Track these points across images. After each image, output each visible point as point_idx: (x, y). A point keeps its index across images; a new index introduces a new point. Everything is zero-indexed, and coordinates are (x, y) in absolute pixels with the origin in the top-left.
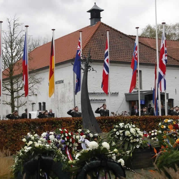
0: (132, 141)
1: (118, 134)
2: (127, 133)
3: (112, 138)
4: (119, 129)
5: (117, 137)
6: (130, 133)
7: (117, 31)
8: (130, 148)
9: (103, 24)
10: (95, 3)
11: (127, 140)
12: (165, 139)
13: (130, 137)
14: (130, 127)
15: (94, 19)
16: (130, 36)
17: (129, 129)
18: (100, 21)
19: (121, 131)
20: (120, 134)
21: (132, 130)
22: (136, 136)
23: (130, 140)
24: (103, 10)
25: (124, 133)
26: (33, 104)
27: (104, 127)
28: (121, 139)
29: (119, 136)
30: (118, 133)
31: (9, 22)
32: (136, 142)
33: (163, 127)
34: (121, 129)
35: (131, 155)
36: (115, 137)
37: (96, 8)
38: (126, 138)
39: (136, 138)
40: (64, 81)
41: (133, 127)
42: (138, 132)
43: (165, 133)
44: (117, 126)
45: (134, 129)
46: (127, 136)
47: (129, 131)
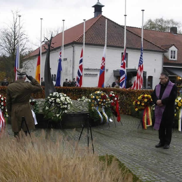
0: (61, 107)
1: (51, 101)
2: (58, 100)
3: (46, 103)
4: (51, 97)
5: (50, 103)
6: (60, 100)
7: (113, 22)
8: (60, 112)
9: (103, 16)
11: (58, 106)
12: (93, 107)
13: (60, 104)
14: (61, 95)
15: (96, 13)
17: (59, 97)
18: (101, 14)
19: (52, 99)
20: (52, 101)
21: (62, 98)
22: (65, 103)
23: (60, 106)
25: (55, 100)
27: (75, 95)
28: (53, 105)
29: (52, 102)
31: (13, 14)
32: (65, 108)
33: (92, 97)
34: (53, 97)
35: (60, 117)
36: (48, 103)
37: (99, 4)
38: (57, 104)
39: (65, 104)
41: (64, 96)
42: (67, 100)
43: (93, 102)
44: (51, 94)
45: (64, 98)
46: (58, 103)
47: (60, 99)
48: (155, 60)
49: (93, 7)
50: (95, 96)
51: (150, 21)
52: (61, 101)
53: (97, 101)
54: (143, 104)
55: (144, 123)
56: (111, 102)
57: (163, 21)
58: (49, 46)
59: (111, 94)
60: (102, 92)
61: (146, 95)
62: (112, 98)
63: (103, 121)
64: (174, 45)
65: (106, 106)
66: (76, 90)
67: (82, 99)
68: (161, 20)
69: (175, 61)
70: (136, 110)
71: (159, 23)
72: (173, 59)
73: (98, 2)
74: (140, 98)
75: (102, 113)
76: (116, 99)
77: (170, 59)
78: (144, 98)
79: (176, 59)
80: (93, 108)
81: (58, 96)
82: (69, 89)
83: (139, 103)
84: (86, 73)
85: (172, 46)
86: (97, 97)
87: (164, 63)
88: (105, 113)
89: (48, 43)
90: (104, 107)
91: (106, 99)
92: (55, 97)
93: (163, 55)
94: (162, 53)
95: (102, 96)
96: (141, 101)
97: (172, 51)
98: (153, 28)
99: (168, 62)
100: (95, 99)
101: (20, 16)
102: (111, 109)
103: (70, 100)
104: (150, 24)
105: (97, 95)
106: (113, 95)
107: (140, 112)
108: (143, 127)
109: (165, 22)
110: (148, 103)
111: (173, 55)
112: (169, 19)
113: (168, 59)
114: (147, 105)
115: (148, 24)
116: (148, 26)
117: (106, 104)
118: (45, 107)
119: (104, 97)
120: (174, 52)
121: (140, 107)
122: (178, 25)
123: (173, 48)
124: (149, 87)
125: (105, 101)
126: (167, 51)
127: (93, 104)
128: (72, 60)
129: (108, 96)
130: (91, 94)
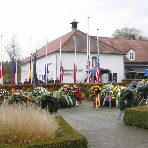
3: (33, 94)
4: (36, 90)
5: (35, 94)
9: (78, 30)
10: (74, 19)
15: (73, 28)
16: (93, 36)
19: (36, 91)
20: (36, 92)
21: (43, 91)
24: (78, 23)
25: (38, 91)
26: (40, 76)
28: (37, 95)
29: (36, 93)
30: (35, 92)
36: (34, 94)
37: (75, 22)
40: (53, 63)
41: (43, 89)
42: (45, 91)
43: (62, 92)
44: (35, 88)
45: (44, 90)
46: (40, 93)
47: (41, 91)
48: (118, 61)
49: (71, 24)
50: (63, 88)
51: (118, 30)
52: (42, 92)
53: (65, 91)
54: (94, 92)
55: (96, 104)
56: (74, 92)
57: (128, 30)
58: (35, 57)
59: (74, 87)
60: (68, 85)
61: (96, 87)
62: (75, 89)
63: (69, 104)
64: (132, 49)
65: (71, 94)
66: (56, 85)
67: (59, 91)
68: (126, 29)
69: (133, 61)
70: (91, 96)
71: (125, 31)
72: (132, 59)
73: (74, 20)
74: (92, 88)
75: (68, 99)
76: (77, 90)
77: (130, 59)
78: (95, 88)
79: (134, 59)
80: (62, 96)
81: (40, 89)
82: (51, 85)
83: (92, 92)
84: (66, 73)
85: (130, 49)
86: (65, 89)
87: (125, 63)
88: (70, 99)
89: (34, 56)
90: (70, 95)
91: (71, 90)
92: (38, 90)
93: (124, 56)
94: (123, 56)
95: (68, 88)
96: (93, 90)
97: (131, 54)
98: (120, 35)
99: (128, 62)
100: (64, 90)
101: (16, 37)
102: (74, 96)
103: (48, 91)
104: (118, 33)
105: (64, 87)
106: (76, 87)
107: (93, 97)
108: (95, 107)
109: (129, 30)
110: (98, 91)
111: (132, 56)
112: (132, 28)
113: (128, 60)
114: (97, 93)
115: (116, 32)
116: (116, 34)
117: (71, 93)
118: (32, 96)
119: (69, 89)
120: (133, 54)
121: (93, 94)
122: (139, 32)
123: (132, 51)
124: (115, 81)
125: (70, 91)
126: (127, 54)
127: (62, 94)
128: (56, 64)
129: (72, 88)
130: (61, 87)
